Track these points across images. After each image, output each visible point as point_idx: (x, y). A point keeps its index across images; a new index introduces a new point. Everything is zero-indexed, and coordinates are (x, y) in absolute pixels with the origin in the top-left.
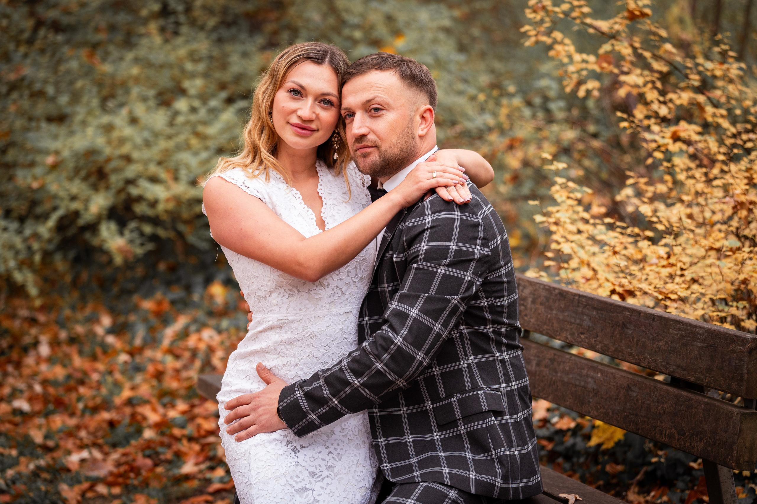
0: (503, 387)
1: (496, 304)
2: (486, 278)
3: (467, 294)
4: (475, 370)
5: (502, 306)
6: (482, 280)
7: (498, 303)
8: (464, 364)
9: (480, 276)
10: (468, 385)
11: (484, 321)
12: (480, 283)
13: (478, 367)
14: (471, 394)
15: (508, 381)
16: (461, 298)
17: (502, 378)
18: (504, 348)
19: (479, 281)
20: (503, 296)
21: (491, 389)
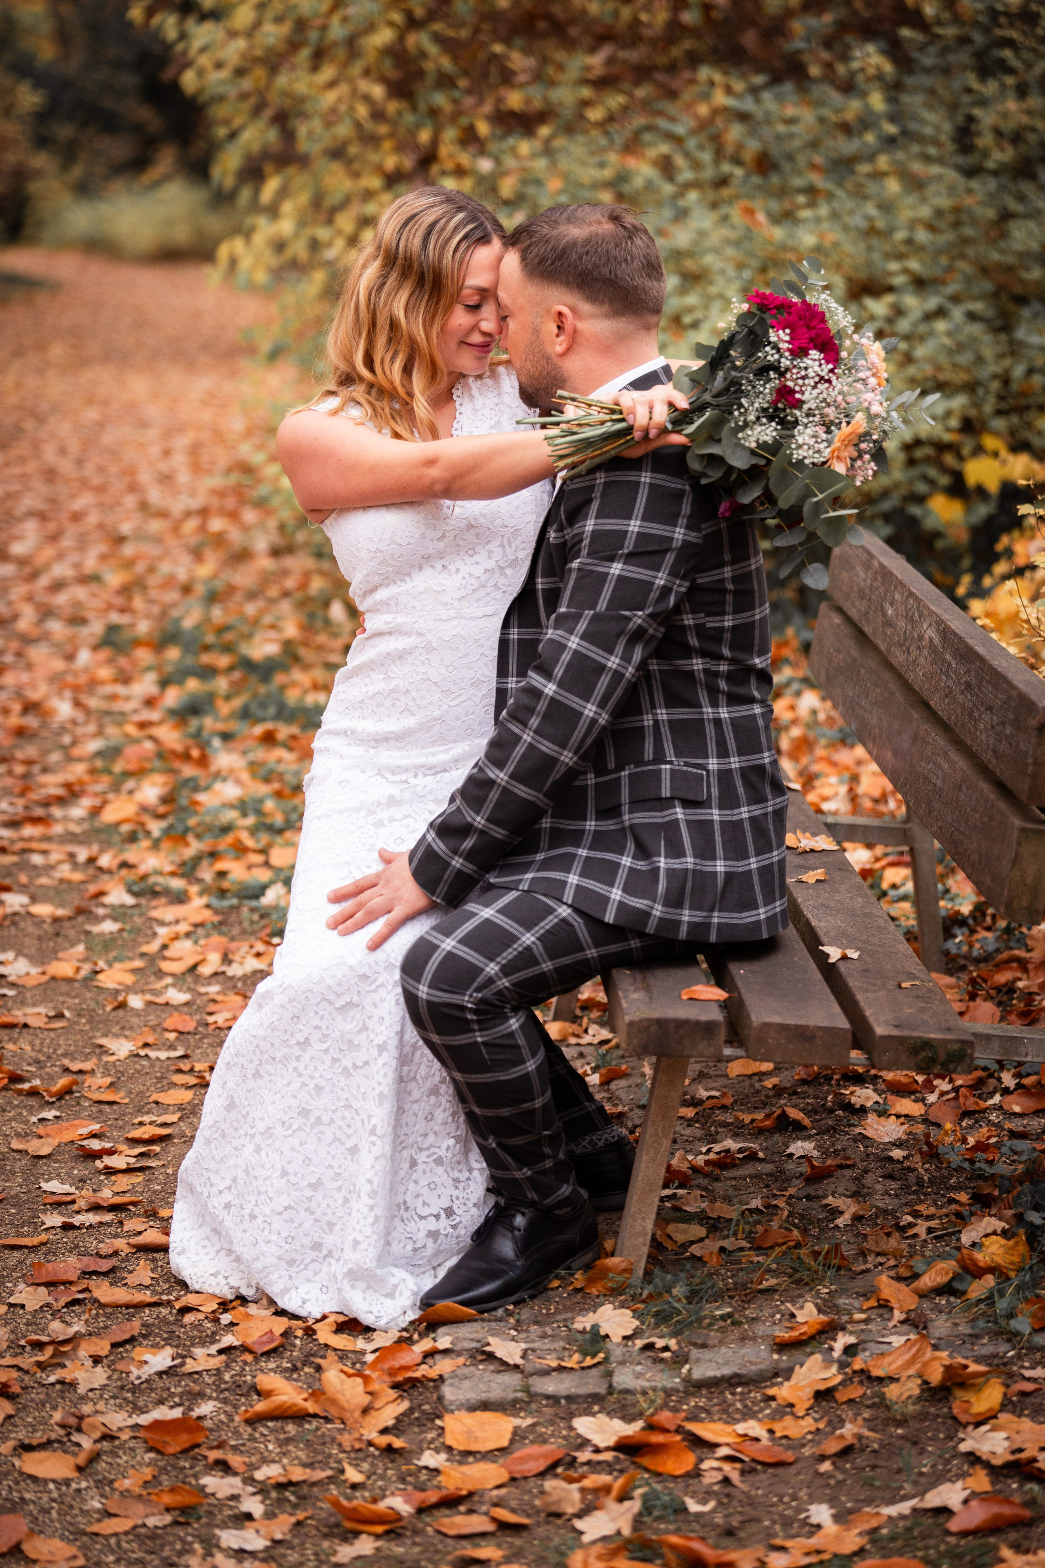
0: (713, 764)
1: (709, 625)
2: (693, 581)
3: (660, 608)
4: (665, 731)
5: (722, 629)
6: (687, 584)
7: (712, 623)
8: (648, 721)
9: (683, 578)
10: (649, 753)
11: (688, 652)
12: (683, 590)
13: (671, 727)
14: (650, 768)
15: (723, 753)
16: (650, 616)
17: (712, 748)
18: (722, 699)
19: (681, 587)
20: (723, 614)
21: (687, 764)
